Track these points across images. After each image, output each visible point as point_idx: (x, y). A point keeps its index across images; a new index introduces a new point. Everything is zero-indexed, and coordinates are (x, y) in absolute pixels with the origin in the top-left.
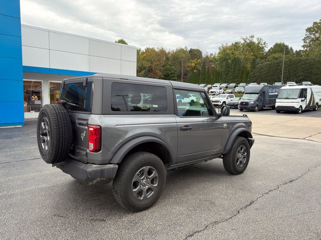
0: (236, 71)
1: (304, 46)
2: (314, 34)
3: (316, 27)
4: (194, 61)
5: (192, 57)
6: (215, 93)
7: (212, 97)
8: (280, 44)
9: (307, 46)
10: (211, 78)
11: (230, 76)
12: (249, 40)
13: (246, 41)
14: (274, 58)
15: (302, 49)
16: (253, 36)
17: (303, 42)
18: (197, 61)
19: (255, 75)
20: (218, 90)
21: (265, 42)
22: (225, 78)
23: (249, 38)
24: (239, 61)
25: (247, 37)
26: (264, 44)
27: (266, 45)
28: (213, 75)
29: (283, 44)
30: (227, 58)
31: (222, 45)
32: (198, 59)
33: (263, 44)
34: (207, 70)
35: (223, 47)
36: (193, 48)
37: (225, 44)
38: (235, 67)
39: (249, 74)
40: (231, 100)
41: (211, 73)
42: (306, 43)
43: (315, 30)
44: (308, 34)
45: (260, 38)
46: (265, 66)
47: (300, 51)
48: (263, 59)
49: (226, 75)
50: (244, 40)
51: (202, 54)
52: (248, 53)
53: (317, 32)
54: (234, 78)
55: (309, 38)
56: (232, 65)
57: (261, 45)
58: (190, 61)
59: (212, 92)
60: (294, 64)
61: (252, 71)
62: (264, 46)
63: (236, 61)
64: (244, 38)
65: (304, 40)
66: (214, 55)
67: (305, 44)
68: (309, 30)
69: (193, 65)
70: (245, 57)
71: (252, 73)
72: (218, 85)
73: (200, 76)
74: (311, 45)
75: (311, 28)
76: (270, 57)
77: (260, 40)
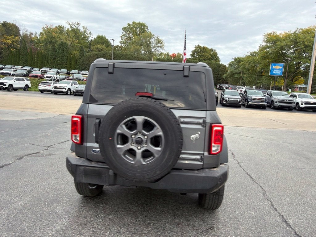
0: (64, 56)
1: (121, 42)
2: (128, 34)
3: (130, 28)
4: (10, 37)
5: (7, 32)
6: (52, 78)
7: (53, 83)
8: (102, 36)
9: (124, 43)
10: (35, 61)
11: (58, 61)
12: (75, 27)
13: (72, 27)
14: (98, 48)
15: (120, 45)
16: (79, 23)
17: (121, 38)
18: (13, 38)
19: (84, 62)
20: (54, 76)
21: (90, 32)
22: (52, 63)
23: (75, 25)
24: (67, 46)
25: (73, 23)
26: (90, 33)
27: (91, 35)
28: (38, 57)
29: (105, 37)
30: (53, 41)
31: (46, 26)
32: (15, 36)
33: (88, 33)
34: (29, 51)
35: (47, 28)
36: (8, 22)
37: (50, 26)
38: (63, 52)
39: (78, 61)
40: (76, 87)
41: (34, 55)
42: (123, 40)
43: (129, 30)
44: (124, 32)
45: (85, 27)
46: (93, 55)
47: (117, 46)
48: (87, 48)
49: (54, 59)
50: (70, 26)
51: (20, 30)
52: (74, 40)
53: (130, 32)
54: (63, 64)
55: (125, 37)
56: (59, 50)
57: (87, 34)
58: (5, 36)
59: (47, 77)
60: (117, 57)
61: (80, 59)
62: (89, 35)
63: (63, 46)
64: (70, 23)
65: (121, 37)
66: (34, 34)
67: (121, 40)
68: (124, 29)
69: (9, 42)
70: (71, 43)
71: (81, 61)
72: (47, 69)
73: (21, 57)
74: (126, 42)
75: (126, 28)
76: (94, 47)
77: (85, 29)
